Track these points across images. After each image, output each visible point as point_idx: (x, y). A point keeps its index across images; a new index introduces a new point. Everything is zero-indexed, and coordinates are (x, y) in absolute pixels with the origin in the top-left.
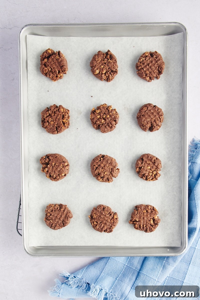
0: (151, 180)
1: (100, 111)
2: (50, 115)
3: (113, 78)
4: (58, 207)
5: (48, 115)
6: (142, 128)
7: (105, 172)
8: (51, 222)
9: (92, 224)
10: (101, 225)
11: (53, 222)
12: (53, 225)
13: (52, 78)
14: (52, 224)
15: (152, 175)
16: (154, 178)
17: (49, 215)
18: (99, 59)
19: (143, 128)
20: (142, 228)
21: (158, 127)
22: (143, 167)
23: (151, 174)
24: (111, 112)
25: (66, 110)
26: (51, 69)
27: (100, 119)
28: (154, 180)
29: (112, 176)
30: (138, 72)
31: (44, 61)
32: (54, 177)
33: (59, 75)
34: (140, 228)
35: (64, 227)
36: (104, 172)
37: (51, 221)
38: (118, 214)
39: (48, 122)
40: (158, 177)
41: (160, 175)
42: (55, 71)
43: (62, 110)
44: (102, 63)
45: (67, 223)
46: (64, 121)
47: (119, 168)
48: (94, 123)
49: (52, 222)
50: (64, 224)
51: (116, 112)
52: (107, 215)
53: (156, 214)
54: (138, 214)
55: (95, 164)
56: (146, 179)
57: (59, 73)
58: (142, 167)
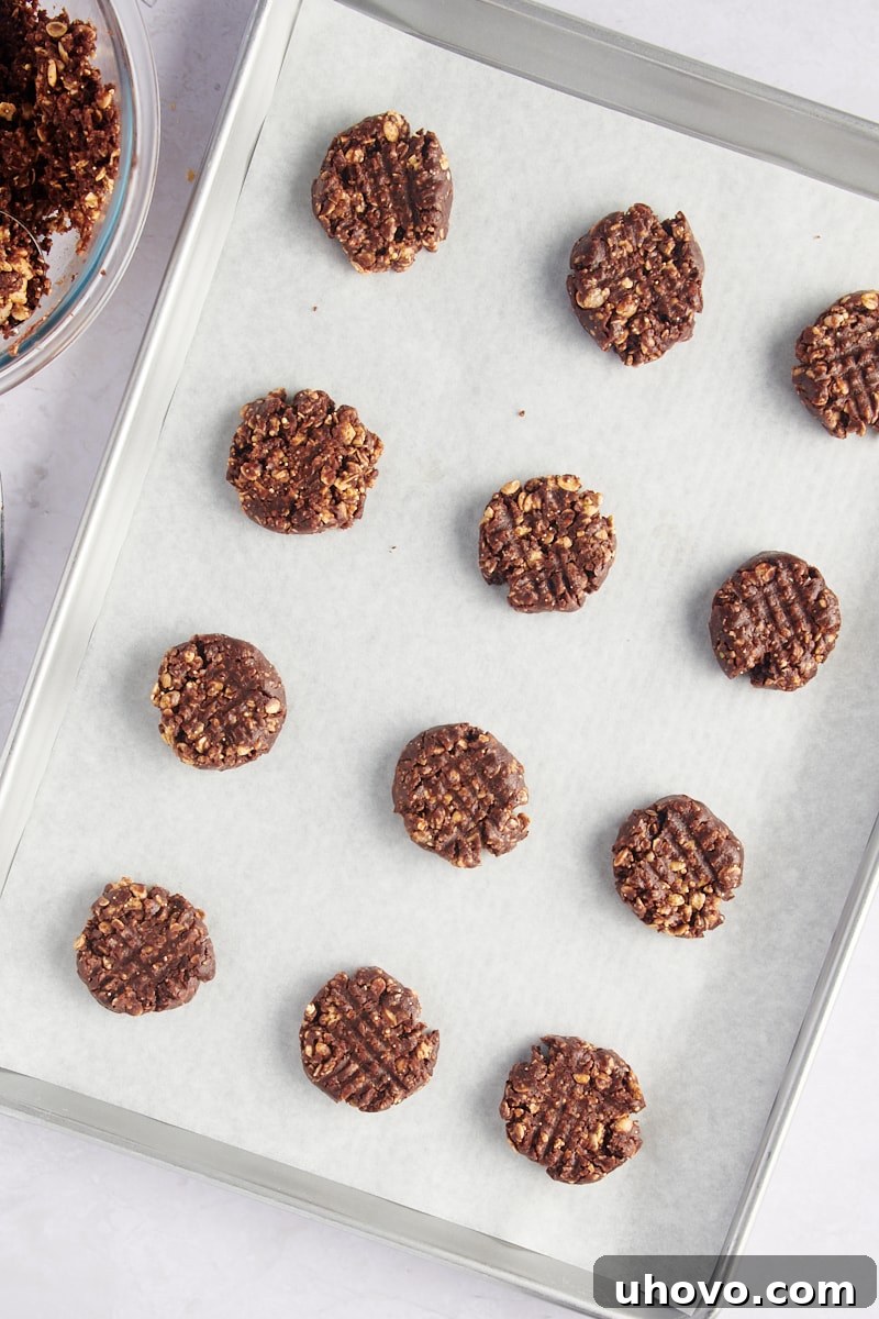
0: (672, 928)
1: (539, 507)
2: (282, 433)
3: (656, 355)
4: (162, 908)
5: (272, 433)
6: (722, 656)
7: (455, 810)
8: (103, 966)
9: (303, 1047)
10: (348, 1064)
11: (115, 973)
12: (108, 987)
13: (360, 251)
14: (108, 980)
15: (681, 908)
16: (688, 927)
17: (104, 928)
18: (622, 243)
19: (727, 658)
20: (540, 1149)
21: (797, 679)
22: (651, 857)
23: (678, 900)
24: (587, 526)
25: (365, 442)
26: (369, 206)
27: (525, 544)
28: (683, 936)
29: (484, 844)
30: (797, 372)
31: (348, 156)
32: (200, 749)
33: (396, 250)
34: (534, 1146)
35: (156, 1010)
36: (452, 808)
37: (106, 961)
38: (442, 1039)
39: (264, 469)
40: (704, 929)
41: (719, 922)
42: (383, 227)
43: (349, 433)
44: (634, 267)
45: (174, 998)
46: (341, 486)
47: (527, 815)
48: (491, 550)
49: (109, 967)
50: (161, 997)
51: (610, 535)
52: (388, 1031)
53: (628, 1107)
54: (547, 1080)
55: (424, 762)
56: (648, 918)
57: (400, 236)
58: (647, 852)
